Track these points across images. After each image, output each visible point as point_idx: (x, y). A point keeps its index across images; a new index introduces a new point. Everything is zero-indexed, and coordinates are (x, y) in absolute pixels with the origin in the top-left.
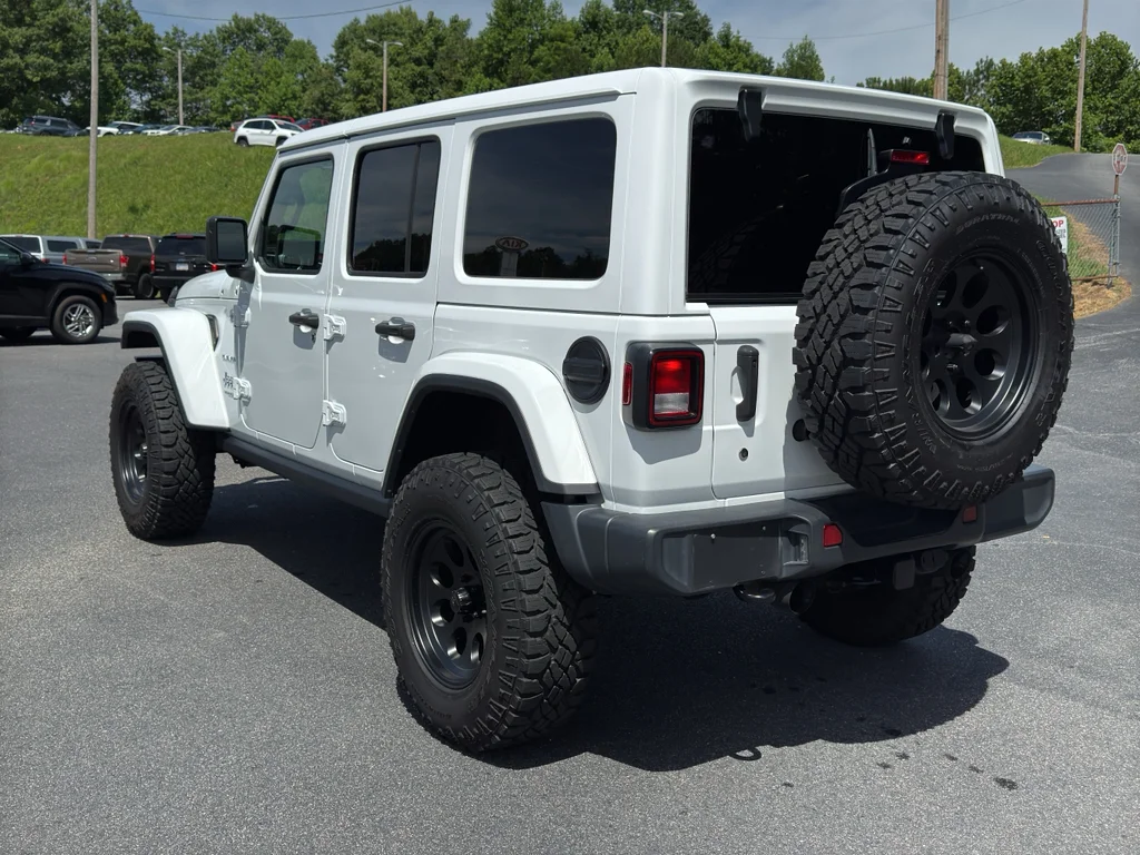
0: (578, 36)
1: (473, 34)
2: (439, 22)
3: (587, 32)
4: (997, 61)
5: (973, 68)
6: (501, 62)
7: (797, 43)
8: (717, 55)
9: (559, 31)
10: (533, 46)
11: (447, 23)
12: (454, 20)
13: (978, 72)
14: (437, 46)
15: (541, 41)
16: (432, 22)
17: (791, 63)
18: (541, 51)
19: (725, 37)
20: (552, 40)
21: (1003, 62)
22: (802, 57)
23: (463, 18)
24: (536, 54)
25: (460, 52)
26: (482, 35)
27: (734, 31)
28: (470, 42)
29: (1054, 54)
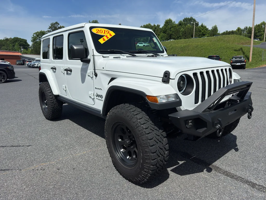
0: (178, 26)
1: (161, 27)
2: (155, 25)
3: (179, 26)
4: (248, 27)
5: (244, 28)
6: (165, 31)
7: (214, 25)
8: (201, 28)
9: (175, 26)
10: (171, 28)
11: (157, 25)
12: (158, 25)
13: (244, 29)
14: (155, 29)
15: (172, 27)
16: (154, 25)
17: (213, 29)
18: (172, 29)
19: (202, 26)
20: (174, 27)
21: (249, 27)
22: (215, 28)
23: (159, 25)
24: (171, 30)
25: (159, 30)
26: (163, 27)
27: (203, 24)
28: (161, 28)
29: (259, 25)
